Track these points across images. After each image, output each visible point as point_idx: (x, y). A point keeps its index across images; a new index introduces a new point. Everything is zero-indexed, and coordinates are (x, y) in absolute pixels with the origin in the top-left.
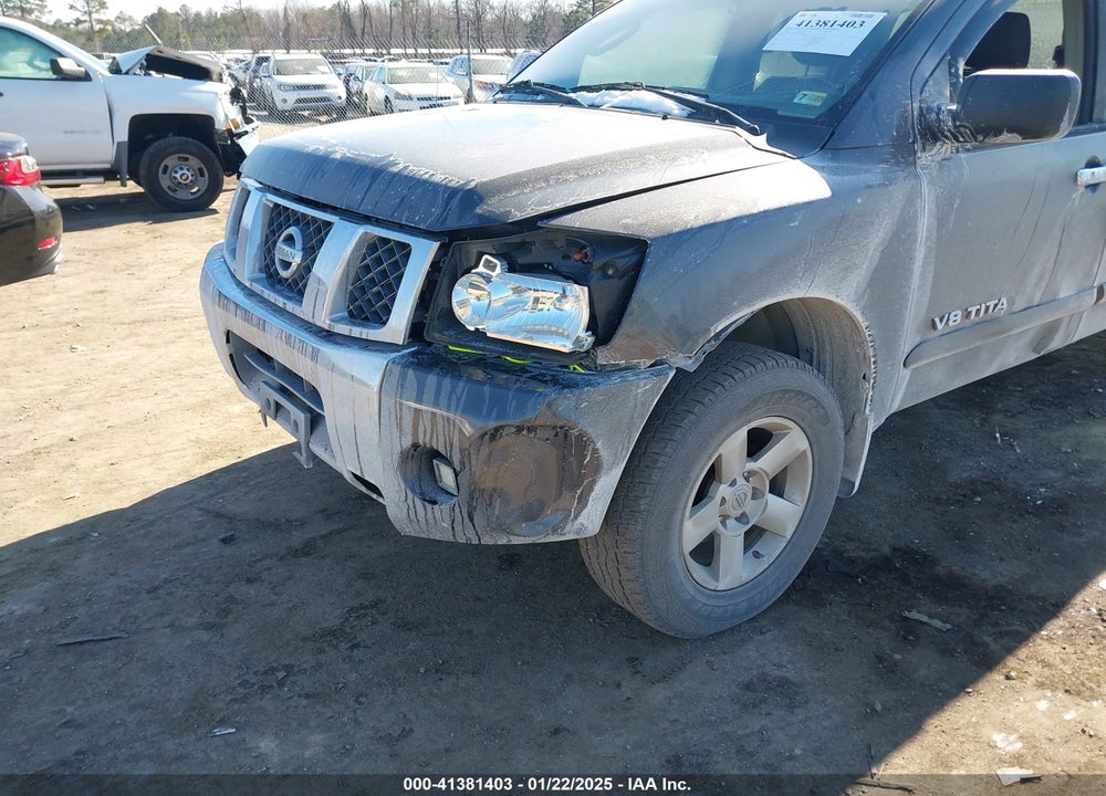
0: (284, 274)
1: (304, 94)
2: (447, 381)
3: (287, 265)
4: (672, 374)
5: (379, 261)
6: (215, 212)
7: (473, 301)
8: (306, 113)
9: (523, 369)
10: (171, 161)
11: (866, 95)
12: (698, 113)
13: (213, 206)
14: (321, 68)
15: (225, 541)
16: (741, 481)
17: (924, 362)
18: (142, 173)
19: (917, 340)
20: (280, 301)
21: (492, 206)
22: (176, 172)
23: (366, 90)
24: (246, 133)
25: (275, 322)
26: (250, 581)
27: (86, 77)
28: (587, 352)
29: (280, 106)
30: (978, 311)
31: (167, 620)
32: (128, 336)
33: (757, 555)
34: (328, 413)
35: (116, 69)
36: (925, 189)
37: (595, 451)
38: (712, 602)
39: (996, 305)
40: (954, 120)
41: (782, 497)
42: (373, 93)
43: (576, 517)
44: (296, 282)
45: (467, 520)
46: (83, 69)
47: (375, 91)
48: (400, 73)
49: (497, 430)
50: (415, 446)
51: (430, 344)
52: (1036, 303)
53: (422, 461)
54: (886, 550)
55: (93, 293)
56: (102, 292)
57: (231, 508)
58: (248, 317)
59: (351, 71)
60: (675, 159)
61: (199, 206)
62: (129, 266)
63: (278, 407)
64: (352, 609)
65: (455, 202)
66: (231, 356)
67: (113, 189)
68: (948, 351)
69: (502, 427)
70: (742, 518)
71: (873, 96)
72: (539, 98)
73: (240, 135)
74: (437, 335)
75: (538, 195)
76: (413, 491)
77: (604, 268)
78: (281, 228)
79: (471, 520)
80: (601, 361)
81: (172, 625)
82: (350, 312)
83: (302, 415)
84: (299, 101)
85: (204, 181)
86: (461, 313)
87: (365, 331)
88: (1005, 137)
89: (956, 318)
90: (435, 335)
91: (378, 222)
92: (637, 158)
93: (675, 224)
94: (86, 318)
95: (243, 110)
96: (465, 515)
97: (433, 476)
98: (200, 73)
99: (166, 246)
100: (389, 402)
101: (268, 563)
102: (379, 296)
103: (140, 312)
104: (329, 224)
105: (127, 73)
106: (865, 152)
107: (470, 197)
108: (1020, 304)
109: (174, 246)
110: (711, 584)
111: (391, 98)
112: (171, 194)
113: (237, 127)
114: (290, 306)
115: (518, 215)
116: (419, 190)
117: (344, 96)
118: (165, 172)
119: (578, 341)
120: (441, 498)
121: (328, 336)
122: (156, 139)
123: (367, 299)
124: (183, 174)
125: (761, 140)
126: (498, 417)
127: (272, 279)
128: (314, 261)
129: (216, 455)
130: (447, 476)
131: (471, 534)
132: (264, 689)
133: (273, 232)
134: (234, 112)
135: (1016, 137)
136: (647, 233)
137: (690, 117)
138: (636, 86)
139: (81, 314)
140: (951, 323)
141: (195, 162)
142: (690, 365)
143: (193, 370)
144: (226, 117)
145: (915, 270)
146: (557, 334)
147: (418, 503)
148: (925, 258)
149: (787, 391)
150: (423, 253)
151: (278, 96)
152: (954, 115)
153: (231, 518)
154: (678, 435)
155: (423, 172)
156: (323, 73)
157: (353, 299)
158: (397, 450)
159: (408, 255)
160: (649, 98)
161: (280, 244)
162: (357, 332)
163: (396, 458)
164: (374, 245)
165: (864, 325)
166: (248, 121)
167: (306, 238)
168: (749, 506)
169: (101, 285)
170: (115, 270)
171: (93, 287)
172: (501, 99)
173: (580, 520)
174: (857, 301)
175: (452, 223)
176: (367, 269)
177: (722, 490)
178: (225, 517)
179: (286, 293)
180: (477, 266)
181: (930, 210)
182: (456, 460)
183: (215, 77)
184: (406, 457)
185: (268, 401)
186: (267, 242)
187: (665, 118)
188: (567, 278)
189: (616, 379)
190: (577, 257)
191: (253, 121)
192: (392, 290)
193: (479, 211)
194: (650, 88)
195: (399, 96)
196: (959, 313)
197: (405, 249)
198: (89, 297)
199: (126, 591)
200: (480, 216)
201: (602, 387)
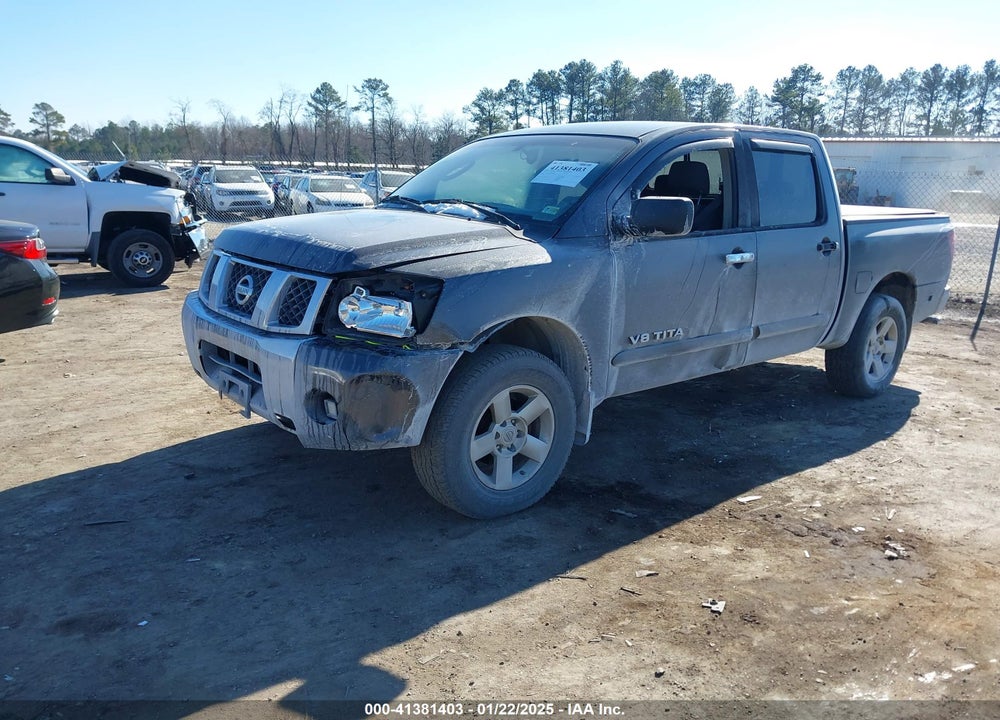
0: (240, 302)
1: (239, 199)
2: (333, 354)
3: (242, 297)
4: (461, 354)
5: (298, 291)
6: (166, 287)
7: (350, 311)
8: (239, 214)
9: (376, 347)
10: (133, 248)
11: (579, 209)
12: (489, 218)
13: (165, 283)
14: (255, 178)
15: (188, 478)
16: (509, 425)
17: (627, 363)
18: (110, 256)
19: (620, 349)
20: (237, 318)
21: (362, 261)
22: (137, 256)
23: (292, 196)
24: (195, 227)
25: (234, 331)
26: (205, 497)
27: (71, 182)
28: (412, 338)
29: (218, 207)
30: (662, 335)
31: (154, 514)
32: (107, 369)
33: (522, 473)
34: (264, 382)
35: (94, 176)
36: (615, 261)
37: (415, 391)
38: (491, 495)
39: (674, 333)
40: (630, 224)
41: (537, 437)
42: (297, 199)
43: (405, 431)
44: (248, 307)
45: (342, 434)
46: (69, 176)
47: (299, 197)
48: (321, 183)
49: (359, 377)
50: (314, 390)
51: (325, 335)
52: (706, 333)
53: (318, 400)
54: (613, 483)
55: (74, 341)
56: (81, 341)
57: (191, 462)
58: (216, 329)
59: (280, 180)
60: (467, 241)
61: (154, 283)
62: (100, 325)
63: (231, 384)
64: (271, 510)
65: (341, 259)
66: (201, 357)
67: (86, 268)
68: (643, 358)
69: (363, 376)
70: (512, 448)
71: (583, 209)
72: (404, 206)
73: (190, 229)
74: (329, 330)
75: (387, 256)
76: (312, 418)
77: (421, 293)
78: (239, 277)
79: (345, 433)
80: (419, 343)
81: (157, 516)
82: (280, 321)
83: (247, 386)
84: (235, 204)
85: (159, 264)
86: (343, 317)
87: (288, 329)
88: (656, 233)
89: (646, 338)
90: (328, 331)
91: (299, 270)
92: (446, 239)
93: (460, 272)
94: (71, 358)
95: (194, 211)
96: (341, 430)
97: (324, 410)
98: (162, 181)
99: (129, 311)
100: (300, 365)
101: (216, 489)
102: (297, 310)
103: (113, 354)
104: (270, 273)
105: (104, 180)
106: (577, 240)
107: (349, 256)
108: (693, 333)
109: (134, 311)
110: (491, 485)
111: (313, 203)
112: (131, 272)
113: (188, 222)
114: (244, 320)
115: (375, 266)
116: (323, 253)
117: (273, 200)
118: (128, 256)
119: (407, 331)
120: (328, 421)
121: (266, 334)
122: (122, 231)
123: (290, 312)
124: (143, 258)
125: (520, 233)
126: (360, 372)
127: (232, 305)
128: (259, 294)
129: (179, 436)
130: (331, 407)
131: (345, 443)
132: (216, 543)
133: (234, 280)
134: (187, 212)
135: (660, 234)
136: (444, 277)
137: (485, 220)
138: (459, 201)
139: (68, 354)
140: (642, 340)
141: (152, 249)
142: (471, 349)
143: (158, 389)
144: (180, 215)
145: (612, 306)
146: (397, 330)
147: (315, 424)
148: (618, 300)
149: (532, 370)
150: (323, 285)
151: (217, 200)
152: (629, 221)
153: (191, 468)
154: (465, 388)
155: (325, 244)
156: (255, 182)
157: (282, 313)
158: (304, 393)
159: (314, 287)
160: (464, 207)
161: (239, 286)
162: (284, 330)
163: (303, 399)
164: (295, 283)
165: (579, 336)
166: (197, 218)
167: (255, 281)
168: (516, 441)
169: (80, 336)
170: (90, 327)
171: (74, 337)
172: (382, 207)
173: (407, 434)
174: (572, 321)
175: (339, 269)
176: (291, 296)
177: (497, 428)
178: (187, 466)
179: (241, 313)
180: (352, 292)
181: (619, 274)
182: (337, 397)
183: (173, 184)
184: (308, 397)
185: (225, 382)
186: (230, 285)
187: (469, 220)
188: (401, 298)
189: (428, 353)
190: (407, 288)
191: (200, 219)
192: (305, 306)
193: (354, 263)
194: (465, 203)
195: (319, 202)
196: (648, 335)
197: (313, 284)
198: (72, 344)
199: (126, 502)
200: (355, 266)
201: (419, 357)
